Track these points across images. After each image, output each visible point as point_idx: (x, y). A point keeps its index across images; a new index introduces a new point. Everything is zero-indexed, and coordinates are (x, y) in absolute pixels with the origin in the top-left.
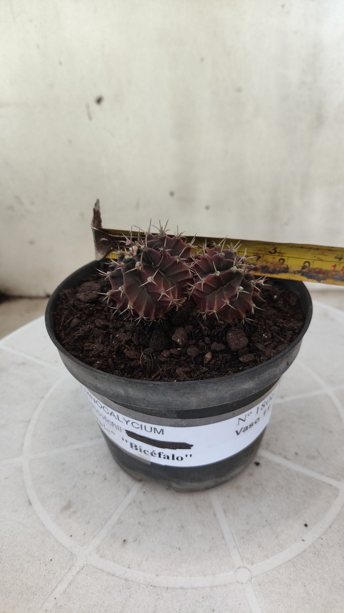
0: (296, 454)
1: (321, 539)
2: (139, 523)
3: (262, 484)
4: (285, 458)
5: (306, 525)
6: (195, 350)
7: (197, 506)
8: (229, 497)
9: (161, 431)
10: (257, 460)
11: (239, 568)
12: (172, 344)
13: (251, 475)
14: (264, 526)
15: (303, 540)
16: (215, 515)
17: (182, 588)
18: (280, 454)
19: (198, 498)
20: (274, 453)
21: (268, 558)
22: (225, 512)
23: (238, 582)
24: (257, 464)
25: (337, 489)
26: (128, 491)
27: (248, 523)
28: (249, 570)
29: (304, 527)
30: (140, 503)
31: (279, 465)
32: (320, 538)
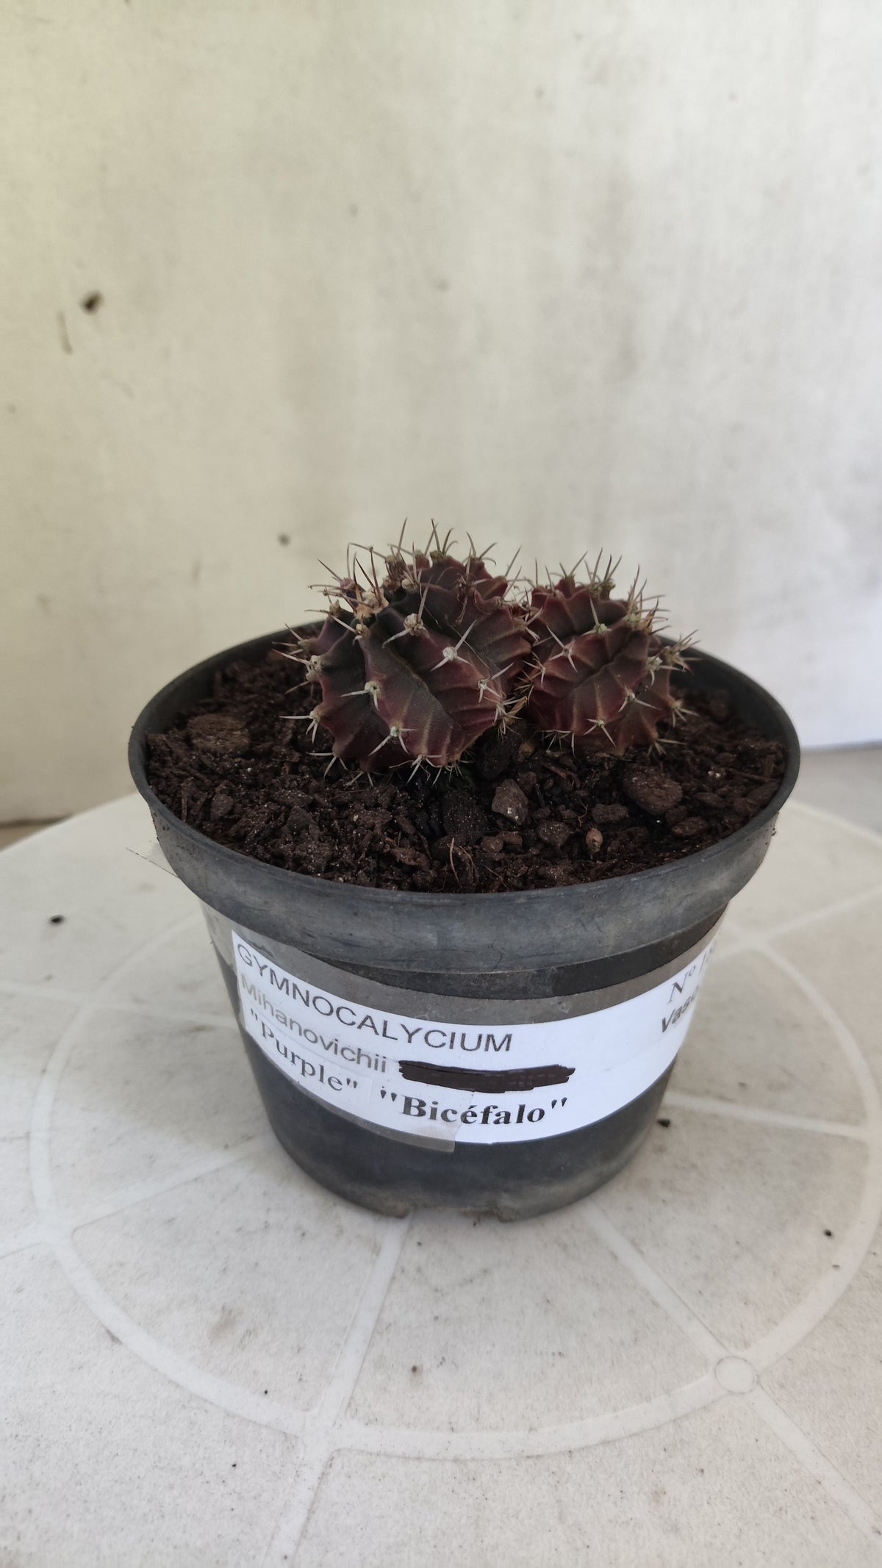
0: (743, 1085)
1: (872, 1256)
2: (436, 1318)
3: (694, 1166)
4: (722, 1098)
5: (828, 1234)
6: (558, 828)
7: (565, 1247)
8: (630, 1209)
9: (503, 1042)
10: (662, 1115)
11: (721, 1361)
12: (495, 823)
13: (661, 1150)
14: (737, 1257)
15: (836, 1267)
16: (615, 1257)
17: (605, 1443)
18: (708, 1092)
19: (558, 1226)
20: (692, 1092)
21: (775, 1323)
22: (634, 1244)
23: (731, 1393)
24: (665, 1124)
25: (860, 1144)
26: (376, 1250)
27: (698, 1258)
28: (745, 1361)
29: (825, 1238)
30: (419, 1270)
31: (715, 1116)
32: (869, 1252)
